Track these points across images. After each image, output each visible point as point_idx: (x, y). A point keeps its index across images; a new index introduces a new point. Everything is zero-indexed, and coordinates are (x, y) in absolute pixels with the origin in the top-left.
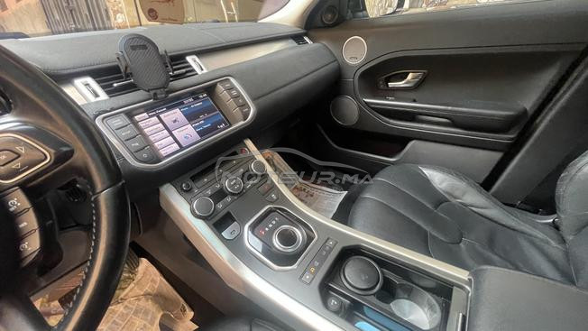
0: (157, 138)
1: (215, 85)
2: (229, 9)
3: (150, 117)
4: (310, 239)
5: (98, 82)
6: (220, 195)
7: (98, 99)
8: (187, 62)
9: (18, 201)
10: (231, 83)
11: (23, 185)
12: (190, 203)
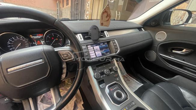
0: (91, 53)
1: (110, 41)
2: (118, 13)
3: (91, 47)
4: (126, 99)
5: (82, 36)
6: (102, 73)
7: (81, 40)
8: (104, 33)
9: (64, 66)
10: (115, 41)
11: (66, 62)
12: (94, 73)
